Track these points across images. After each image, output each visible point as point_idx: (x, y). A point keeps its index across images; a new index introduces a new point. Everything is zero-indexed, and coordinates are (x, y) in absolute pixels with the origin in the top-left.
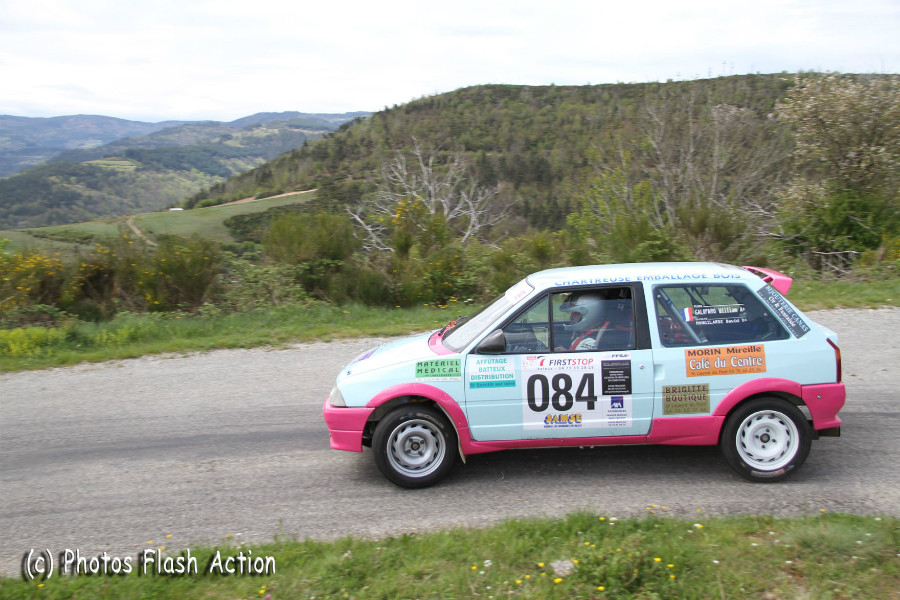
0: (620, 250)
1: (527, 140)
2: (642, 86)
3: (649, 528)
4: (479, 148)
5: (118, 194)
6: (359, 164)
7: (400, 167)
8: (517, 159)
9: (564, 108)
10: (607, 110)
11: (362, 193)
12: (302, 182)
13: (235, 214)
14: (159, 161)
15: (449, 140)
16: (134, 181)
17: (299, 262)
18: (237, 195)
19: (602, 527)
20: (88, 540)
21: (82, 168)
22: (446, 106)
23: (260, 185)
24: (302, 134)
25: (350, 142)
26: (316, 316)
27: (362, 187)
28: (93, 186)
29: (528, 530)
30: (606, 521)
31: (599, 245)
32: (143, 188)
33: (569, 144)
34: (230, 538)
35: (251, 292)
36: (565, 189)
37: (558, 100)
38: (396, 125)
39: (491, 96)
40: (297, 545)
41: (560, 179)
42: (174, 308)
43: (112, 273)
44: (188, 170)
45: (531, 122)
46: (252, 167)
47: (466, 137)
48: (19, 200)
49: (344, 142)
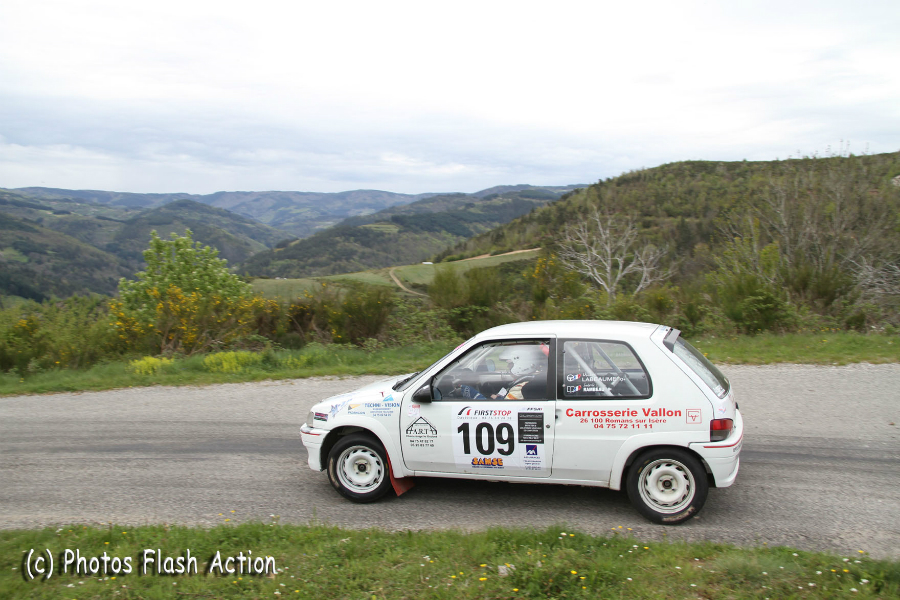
1: (721, 208)
5: (385, 250)
8: (711, 224)
9: (754, 181)
12: (529, 242)
13: (472, 267)
14: (417, 225)
15: (653, 207)
16: (397, 241)
17: (453, 307)
18: (476, 253)
21: (359, 231)
23: (495, 244)
24: (531, 203)
25: (569, 209)
28: (365, 244)
32: (403, 246)
37: (749, 173)
38: (608, 194)
39: (690, 171)
43: (312, 312)
44: (439, 232)
45: (725, 192)
46: (489, 230)
47: (668, 205)
48: (313, 256)
49: (564, 209)
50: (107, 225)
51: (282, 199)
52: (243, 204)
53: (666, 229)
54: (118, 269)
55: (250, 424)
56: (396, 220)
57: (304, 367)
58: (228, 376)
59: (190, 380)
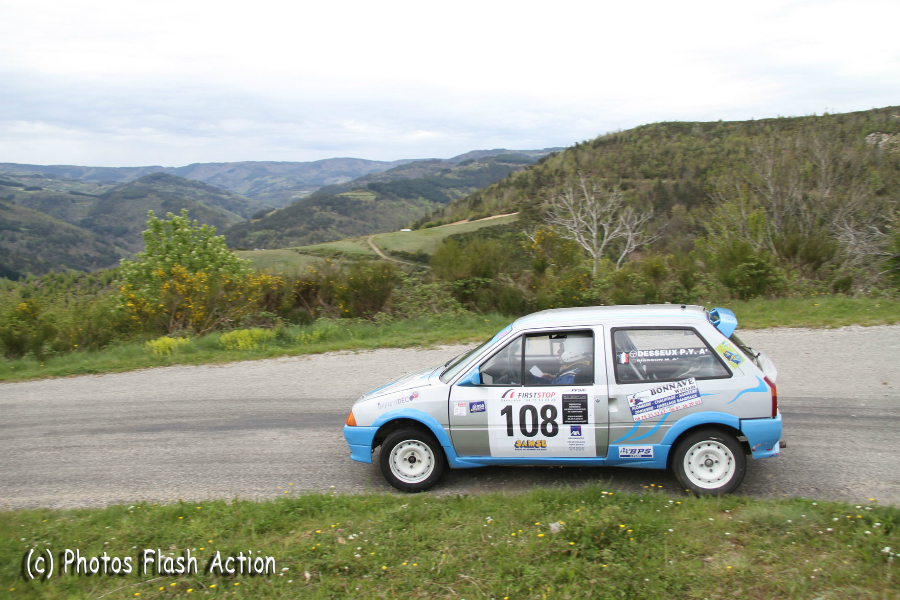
1: (697, 168)
2: (801, 119)
4: (655, 176)
5: (362, 219)
6: (554, 190)
8: (689, 185)
9: (730, 141)
10: (768, 142)
12: (507, 206)
13: (451, 233)
14: (393, 191)
15: (630, 169)
16: (374, 208)
17: (456, 280)
21: (336, 199)
22: (628, 141)
23: (472, 209)
24: (508, 167)
25: (546, 172)
26: (462, 324)
28: (343, 213)
31: (707, 266)
32: (381, 213)
37: (725, 133)
38: (585, 157)
39: (666, 132)
42: (358, 315)
43: (317, 288)
44: (416, 198)
45: (702, 153)
46: (466, 195)
47: (644, 167)
48: (290, 226)
49: (541, 173)
50: (80, 201)
51: (258, 169)
52: (218, 175)
53: (643, 191)
54: (94, 245)
55: (278, 400)
56: (373, 187)
57: (317, 342)
58: (245, 354)
59: (208, 359)
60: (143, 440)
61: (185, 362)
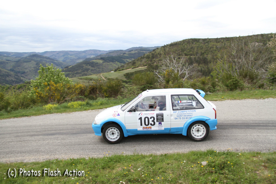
0: (224, 82)
1: (201, 53)
2: (232, 38)
3: (227, 154)
6: (158, 59)
7: (168, 60)
8: (199, 58)
9: (211, 45)
10: (222, 45)
11: (159, 67)
12: (143, 64)
13: (126, 73)
14: (108, 60)
16: (102, 65)
17: (141, 85)
18: (127, 68)
19: (215, 154)
20: (91, 152)
21: (91, 62)
22: (180, 44)
23: (133, 65)
24: (143, 52)
25: (155, 54)
27: (159, 65)
28: (92, 66)
29: (196, 154)
30: (216, 152)
31: (219, 81)
32: (104, 67)
33: (213, 54)
34: (123, 153)
35: (130, 93)
36: (211, 65)
37: (209, 42)
38: (167, 49)
39: (192, 41)
40: (139, 155)
41: (210, 63)
42: (111, 97)
43: (96, 88)
44: (115, 62)
45: (202, 48)
46: (131, 61)
47: (185, 52)
48: (76, 70)
49: (154, 54)
50: (10, 63)
51: (66, 53)
52: (54, 55)
53: (185, 59)
54: (14, 77)
56: (102, 59)
58: (76, 109)
59: (65, 111)
60: (49, 138)
61: (57, 112)
